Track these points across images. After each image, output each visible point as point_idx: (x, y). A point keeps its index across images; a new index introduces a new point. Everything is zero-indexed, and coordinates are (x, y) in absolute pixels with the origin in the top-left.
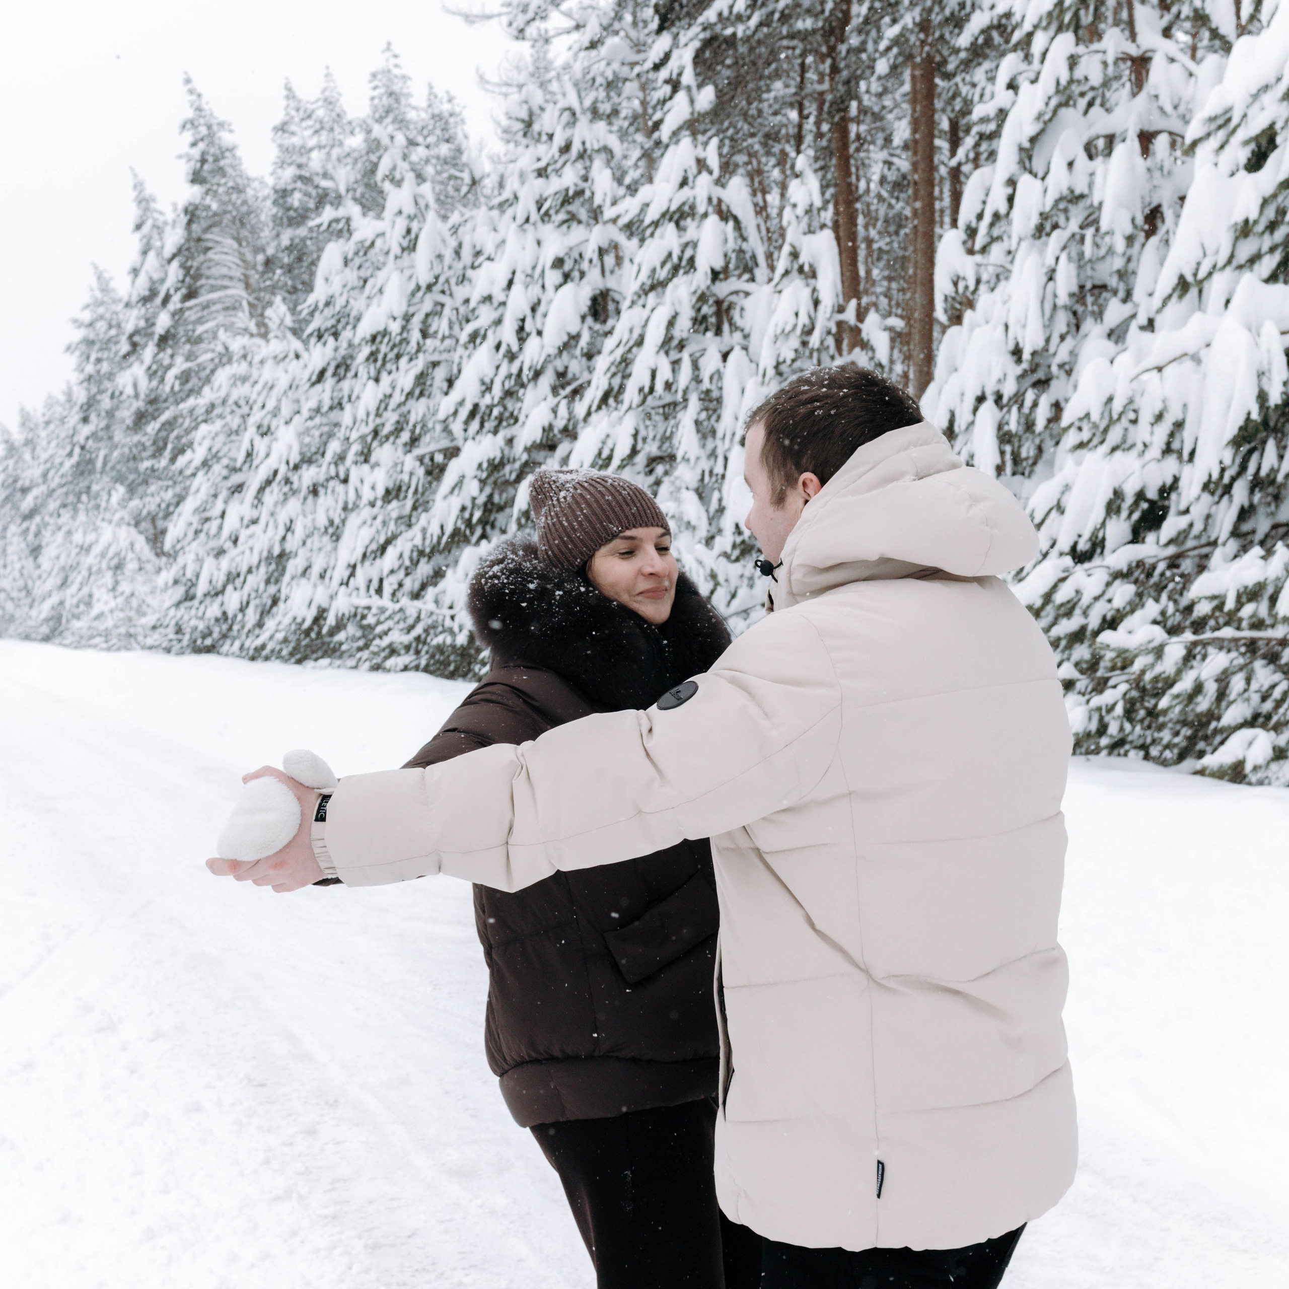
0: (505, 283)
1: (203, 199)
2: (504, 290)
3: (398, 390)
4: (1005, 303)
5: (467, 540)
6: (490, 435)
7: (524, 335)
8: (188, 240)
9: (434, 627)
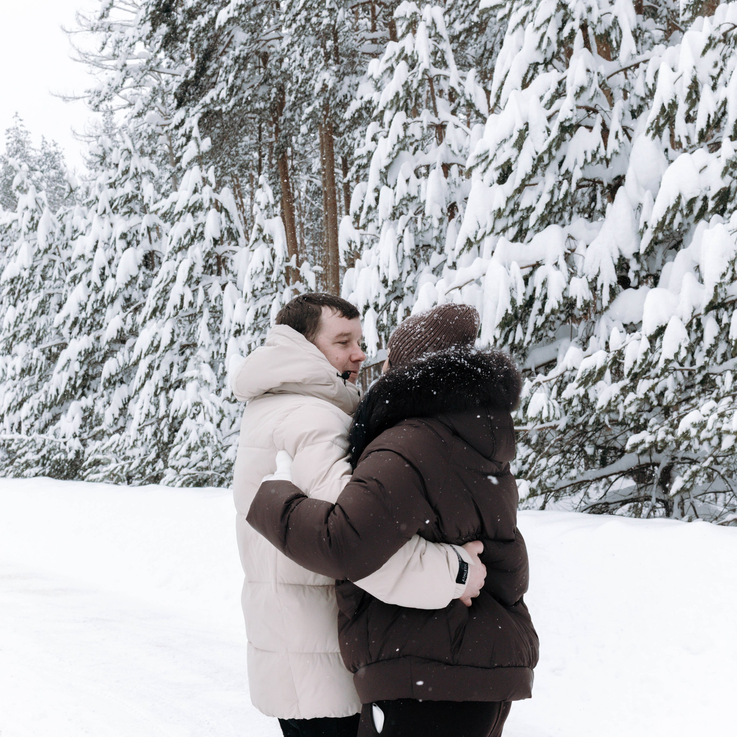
0: (92, 248)
2: (92, 252)
3: (28, 311)
4: (377, 255)
5: (73, 397)
6: (86, 336)
7: (105, 277)
9: (54, 450)
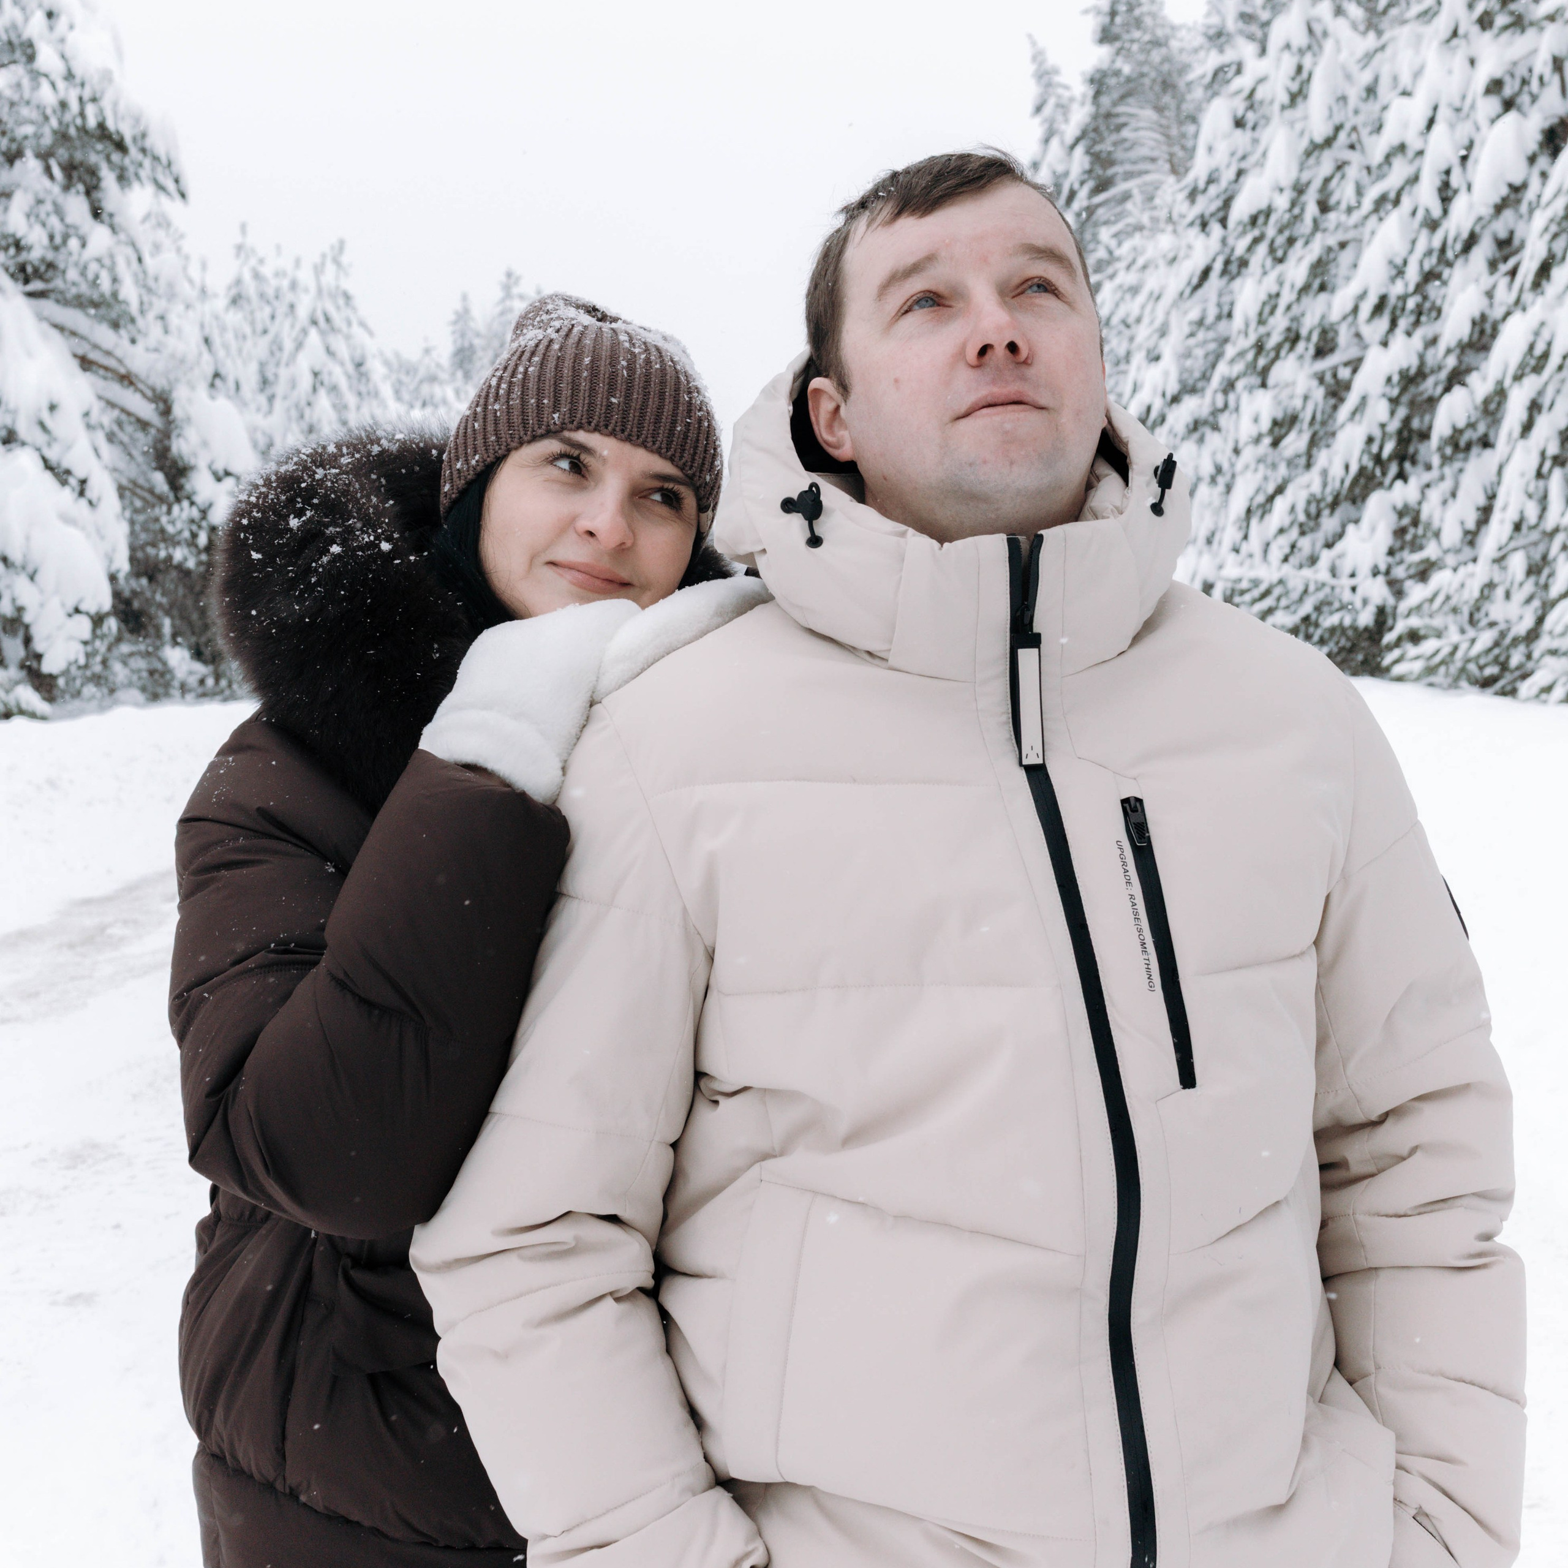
0: (1422, 123)
1: (1113, 62)
2: (1422, 134)
3: (1287, 286)
5: (1380, 485)
6: (1404, 336)
7: (1450, 193)
8: (1095, 117)
9: (1330, 604)
